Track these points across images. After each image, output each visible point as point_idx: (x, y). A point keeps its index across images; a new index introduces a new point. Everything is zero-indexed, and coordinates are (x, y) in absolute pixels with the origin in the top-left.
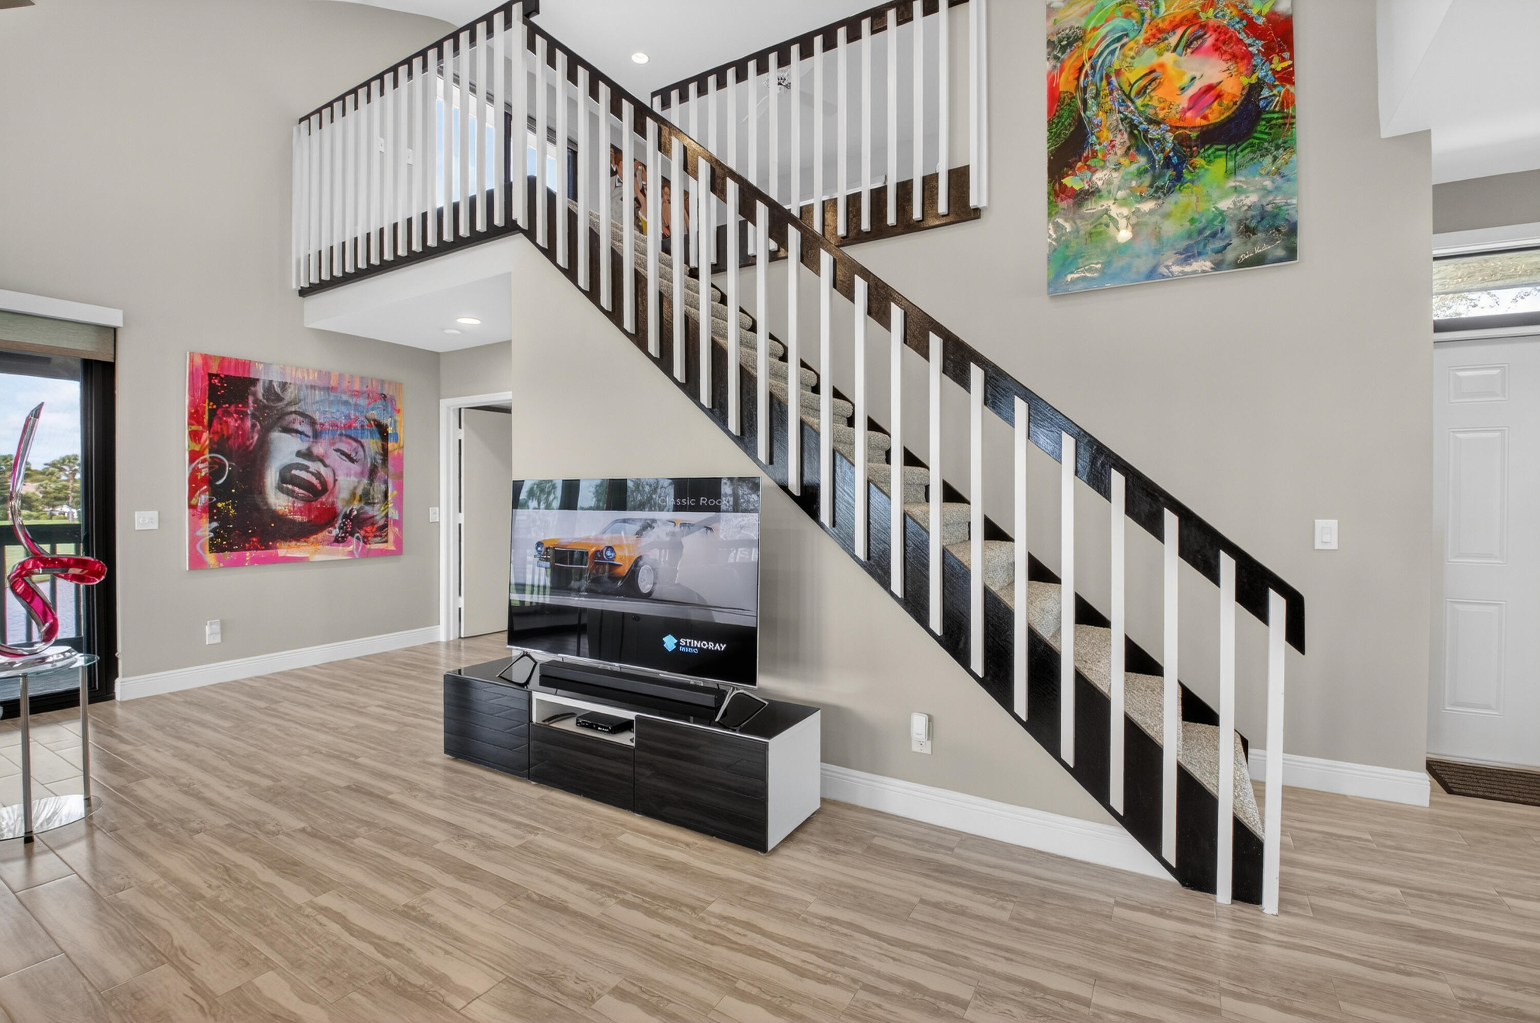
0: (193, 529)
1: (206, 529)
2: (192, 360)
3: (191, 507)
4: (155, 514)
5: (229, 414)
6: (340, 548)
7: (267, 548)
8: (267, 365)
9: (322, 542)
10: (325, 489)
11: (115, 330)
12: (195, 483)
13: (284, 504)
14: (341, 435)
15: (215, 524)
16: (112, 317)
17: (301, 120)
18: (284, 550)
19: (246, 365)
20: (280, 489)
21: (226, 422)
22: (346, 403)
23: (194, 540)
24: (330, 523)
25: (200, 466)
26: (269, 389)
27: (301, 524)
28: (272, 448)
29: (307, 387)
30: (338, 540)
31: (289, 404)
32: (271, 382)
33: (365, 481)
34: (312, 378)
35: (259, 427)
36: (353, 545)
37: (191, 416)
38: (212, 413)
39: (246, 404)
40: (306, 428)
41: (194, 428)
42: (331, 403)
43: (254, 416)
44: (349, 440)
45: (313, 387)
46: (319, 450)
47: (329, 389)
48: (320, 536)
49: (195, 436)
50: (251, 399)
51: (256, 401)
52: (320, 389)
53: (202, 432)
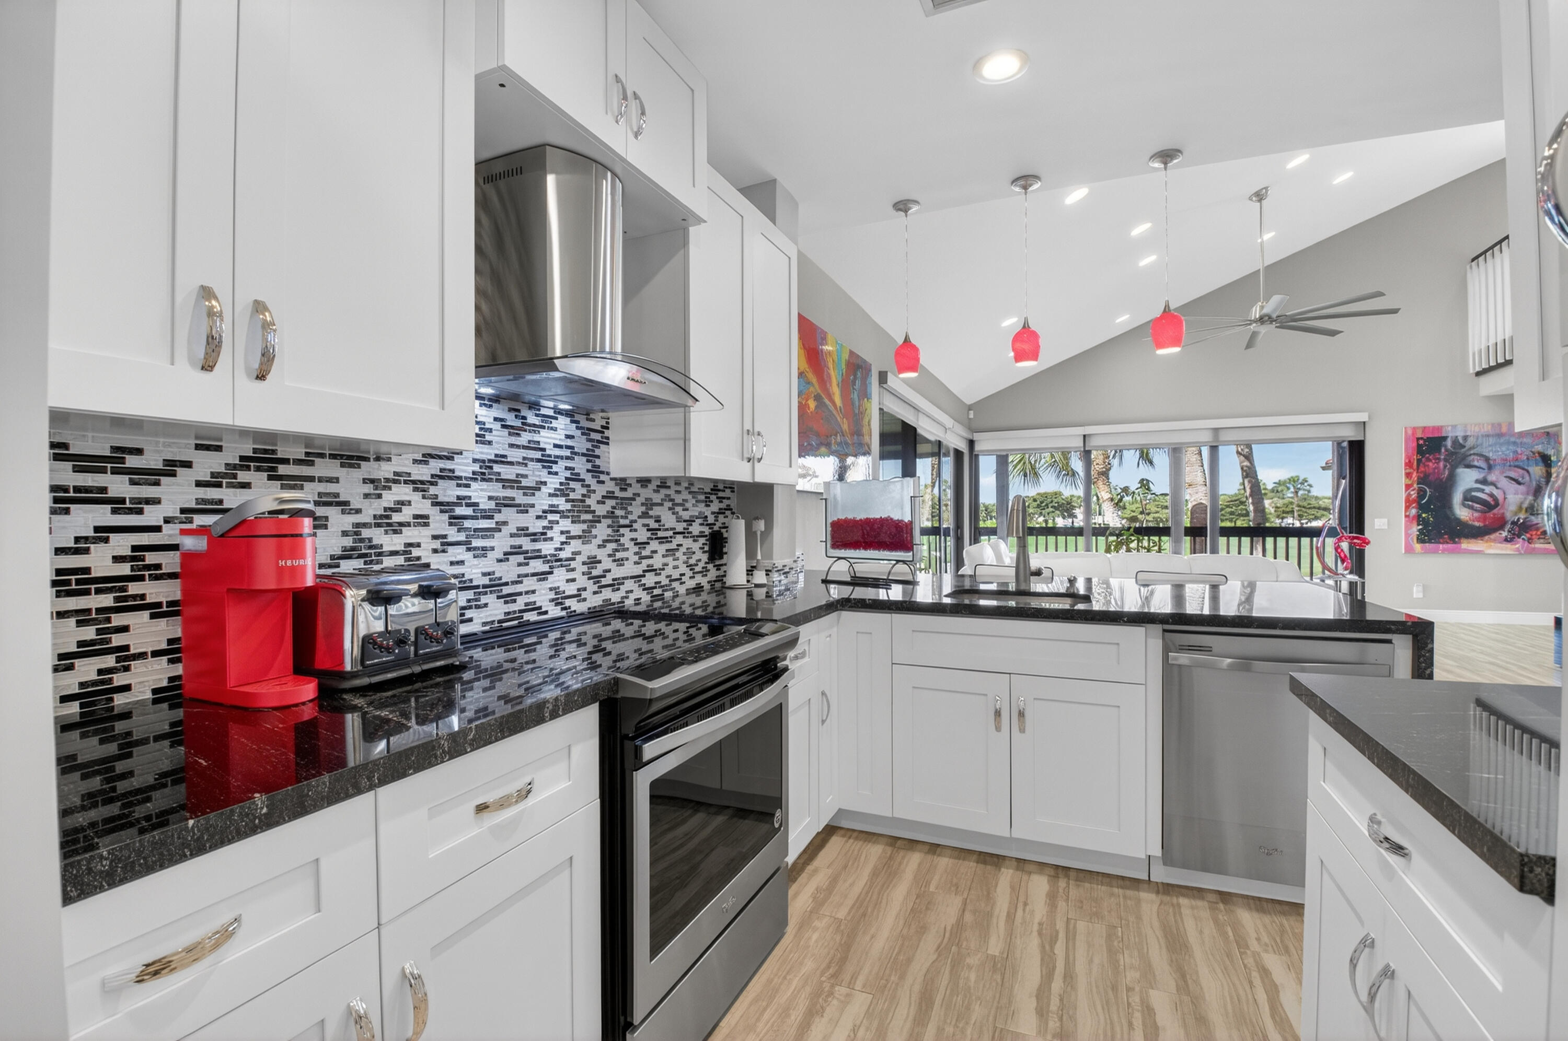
0: (1407, 528)
1: (1415, 529)
2: (1406, 432)
3: (1406, 516)
4: (1385, 520)
5: (1429, 460)
6: (1509, 545)
7: (1455, 542)
8: (1454, 427)
9: (1494, 541)
10: (1497, 504)
11: (1364, 423)
12: (1408, 503)
13: (1466, 514)
14: (1510, 466)
15: (1420, 527)
16: (1363, 417)
17: (1473, 260)
18: (1466, 545)
19: (1439, 429)
20: (1464, 505)
21: (1428, 465)
22: (1515, 443)
23: (1407, 535)
24: (1501, 527)
25: (1412, 493)
26: (1455, 441)
27: (1479, 527)
28: (1458, 478)
29: (1483, 436)
30: (1506, 540)
31: (1470, 449)
32: (1457, 437)
33: (1531, 498)
34: (1487, 429)
35: (1448, 466)
36: (1519, 544)
37: (1406, 464)
38: (1419, 461)
39: (1440, 452)
40: (1482, 464)
41: (1408, 471)
42: (1501, 444)
43: (1446, 460)
44: (1516, 469)
45: (1488, 436)
46: (1492, 477)
47: (1500, 435)
48: (1493, 536)
49: (1408, 475)
50: (1443, 450)
51: (1446, 450)
52: (1493, 436)
53: (1412, 473)
